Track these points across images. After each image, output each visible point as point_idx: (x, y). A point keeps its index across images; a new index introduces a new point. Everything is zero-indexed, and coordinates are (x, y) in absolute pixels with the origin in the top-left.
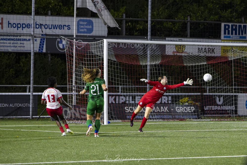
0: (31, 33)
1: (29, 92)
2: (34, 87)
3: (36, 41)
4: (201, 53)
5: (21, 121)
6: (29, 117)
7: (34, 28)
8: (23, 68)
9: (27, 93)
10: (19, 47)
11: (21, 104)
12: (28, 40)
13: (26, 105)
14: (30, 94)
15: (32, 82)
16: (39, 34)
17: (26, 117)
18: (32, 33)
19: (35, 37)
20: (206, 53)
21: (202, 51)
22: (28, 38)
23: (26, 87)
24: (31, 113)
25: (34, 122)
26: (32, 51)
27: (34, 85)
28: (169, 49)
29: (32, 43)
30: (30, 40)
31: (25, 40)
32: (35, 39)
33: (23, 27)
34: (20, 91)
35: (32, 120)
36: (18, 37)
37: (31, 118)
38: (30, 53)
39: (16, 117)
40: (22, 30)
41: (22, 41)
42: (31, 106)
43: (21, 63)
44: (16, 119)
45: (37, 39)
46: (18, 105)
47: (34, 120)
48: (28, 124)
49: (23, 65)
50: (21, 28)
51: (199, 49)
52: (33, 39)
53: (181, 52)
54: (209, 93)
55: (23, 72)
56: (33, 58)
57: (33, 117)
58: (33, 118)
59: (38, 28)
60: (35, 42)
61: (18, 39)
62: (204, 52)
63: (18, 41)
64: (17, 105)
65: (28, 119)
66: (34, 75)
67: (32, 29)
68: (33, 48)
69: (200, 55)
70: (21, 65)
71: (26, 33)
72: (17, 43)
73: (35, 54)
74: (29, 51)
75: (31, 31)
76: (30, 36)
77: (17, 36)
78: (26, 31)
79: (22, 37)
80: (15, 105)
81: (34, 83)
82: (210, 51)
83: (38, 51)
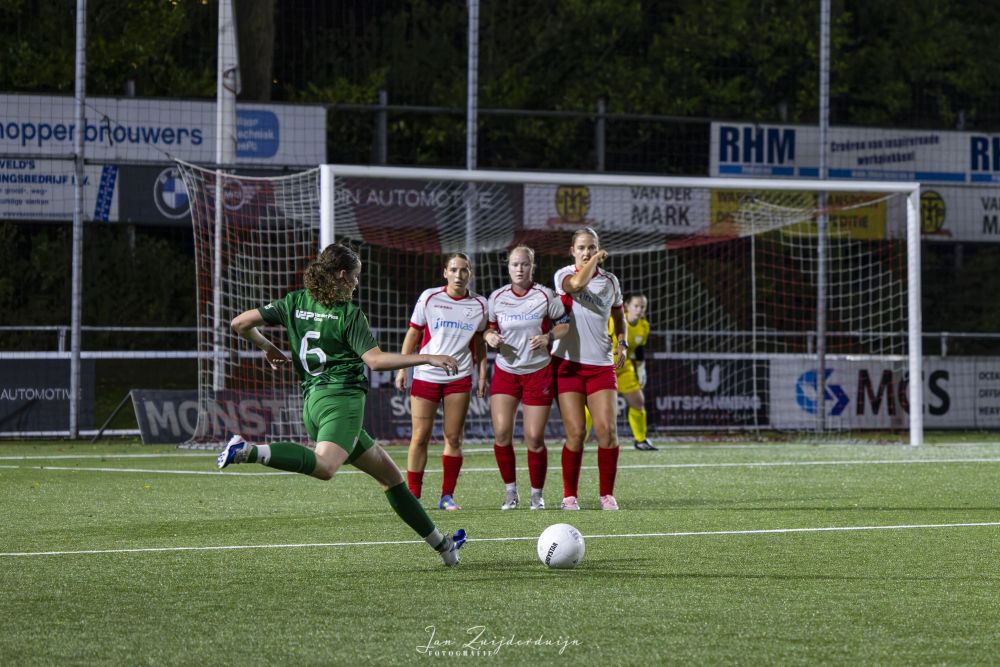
2: (83, 332)
4: (644, 221)
6: (66, 433)
8: (42, 274)
10: (27, 202)
11: (40, 392)
12: (58, 178)
13: (56, 392)
14: (68, 355)
15: (75, 314)
20: (661, 222)
21: (647, 217)
23: (57, 332)
24: (72, 419)
26: (76, 216)
27: (83, 324)
30: (63, 179)
31: (48, 179)
33: (41, 137)
35: (79, 444)
37: (73, 437)
38: (70, 225)
39: (24, 434)
41: (40, 182)
42: (73, 396)
43: (36, 258)
44: (22, 439)
45: (93, 168)
46: (30, 394)
47: (84, 444)
50: (37, 139)
53: (576, 218)
57: (81, 433)
59: (92, 140)
61: (26, 176)
63: (26, 182)
64: (24, 392)
65: (66, 441)
70: (35, 263)
72: (21, 191)
74: (67, 219)
80: (19, 393)
82: (672, 216)
83: (93, 216)
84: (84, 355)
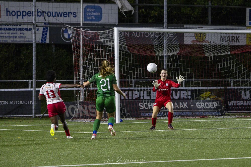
0: (32, 22)
1: (32, 87)
2: (37, 82)
3: (38, 30)
4: (224, 42)
5: (23, 120)
6: (32, 115)
7: (35, 16)
8: (24, 61)
9: (29, 89)
10: (19, 37)
11: (23, 102)
12: (29, 29)
13: (28, 102)
14: (32, 89)
15: (34, 76)
16: (42, 23)
17: (28, 115)
18: (34, 22)
19: (37, 26)
20: (230, 42)
21: (225, 40)
22: (29, 27)
23: (28, 82)
24: (33, 111)
25: (37, 121)
26: (34, 42)
27: (36, 79)
28: (188, 38)
29: (34, 33)
30: (31, 29)
31: (25, 29)
32: (37, 29)
33: (23, 15)
34: (21, 87)
35: (35, 120)
36: (18, 27)
37: (33, 117)
38: (31, 44)
39: (17, 116)
40: (23, 18)
41: (23, 30)
42: (33, 103)
43: (22, 56)
44: (17, 118)
45: (39, 28)
46: (19, 102)
47: (37, 119)
48: (30, 124)
49: (23, 58)
50: (21, 16)
51: (221, 37)
52: (34, 29)
53: (202, 41)
54: (233, 86)
55: (25, 65)
56: (35, 49)
57: (36, 115)
59: (40, 16)
60: (37, 32)
61: (18, 28)
62: (227, 40)
63: (18, 30)
64: (17, 102)
65: (31, 118)
66: (36, 69)
67: (34, 17)
68: (35, 38)
69: (223, 45)
70: (22, 57)
71: (26, 21)
72: (17, 33)
73: (37, 45)
74: (31, 42)
75: (32, 19)
76: (31, 25)
77: (17, 25)
78: (26, 19)
79: (22, 27)
80: (16, 102)
81: (37, 78)
82: (234, 39)
83: (40, 41)
84: (37, 89)
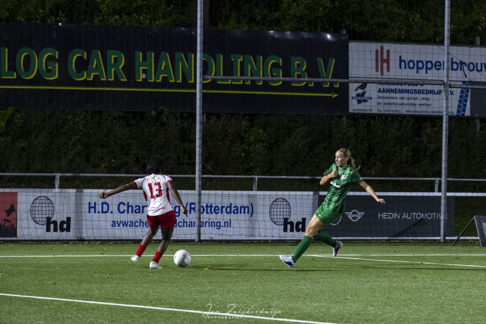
0: (442, 79)
1: (440, 191)
2: (448, 182)
5: (424, 246)
6: (439, 238)
7: (448, 69)
10: (420, 105)
13: (433, 215)
15: (444, 171)
17: (432, 238)
18: (445, 79)
19: (450, 86)
22: (436, 88)
23: (434, 181)
24: (442, 231)
25: (448, 248)
26: (445, 113)
27: (448, 177)
29: (445, 98)
30: (440, 92)
31: (431, 92)
32: (450, 91)
33: (427, 68)
37: (442, 241)
39: (415, 238)
41: (426, 94)
42: (442, 217)
44: (414, 241)
45: (454, 90)
46: (419, 216)
47: (447, 245)
48: (437, 252)
50: (424, 70)
52: (446, 92)
56: (446, 126)
57: (447, 238)
58: (446, 242)
59: (456, 70)
60: (450, 96)
61: (419, 90)
63: (419, 93)
67: (445, 71)
68: (447, 107)
70: (424, 140)
75: (442, 75)
76: (441, 85)
77: (417, 85)
83: (455, 113)
84: (449, 194)
